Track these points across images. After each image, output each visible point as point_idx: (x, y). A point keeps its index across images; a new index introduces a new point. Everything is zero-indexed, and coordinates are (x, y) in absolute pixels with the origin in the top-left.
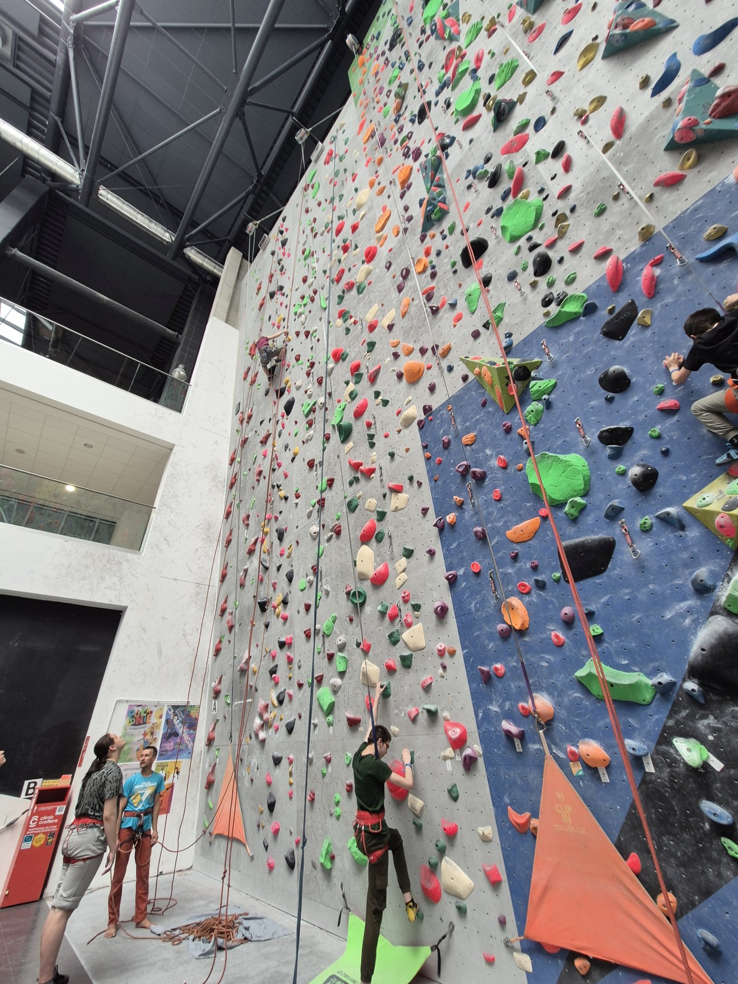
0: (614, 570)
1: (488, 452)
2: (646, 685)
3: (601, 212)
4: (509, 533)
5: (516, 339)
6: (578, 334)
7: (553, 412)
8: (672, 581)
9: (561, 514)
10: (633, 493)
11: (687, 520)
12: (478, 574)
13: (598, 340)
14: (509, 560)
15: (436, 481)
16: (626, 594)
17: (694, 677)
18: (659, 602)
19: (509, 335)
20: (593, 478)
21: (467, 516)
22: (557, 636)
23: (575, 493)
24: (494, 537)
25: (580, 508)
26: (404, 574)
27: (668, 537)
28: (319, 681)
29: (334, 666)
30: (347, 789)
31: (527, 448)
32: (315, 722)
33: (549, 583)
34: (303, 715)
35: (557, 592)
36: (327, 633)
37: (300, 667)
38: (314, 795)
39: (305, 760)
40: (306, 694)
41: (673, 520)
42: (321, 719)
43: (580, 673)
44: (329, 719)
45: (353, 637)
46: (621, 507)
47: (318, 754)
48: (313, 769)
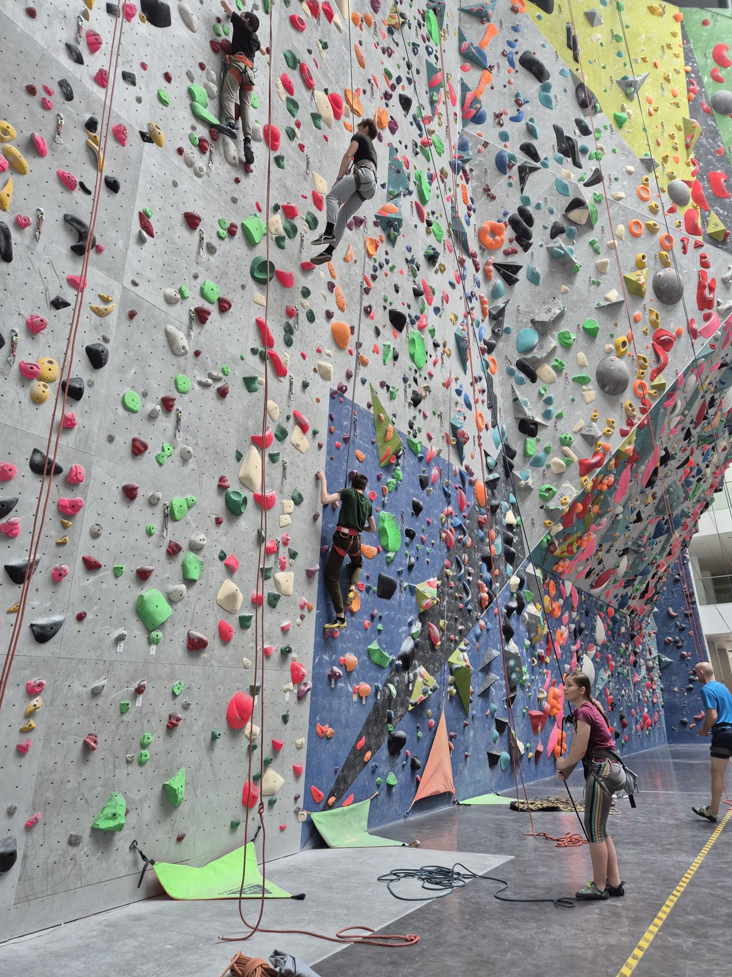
0: (393, 600)
3: (434, 413)
6: (414, 464)
7: (396, 494)
8: (405, 616)
13: (417, 479)
15: (331, 459)
19: (395, 416)
23: (394, 550)
25: (392, 559)
26: (289, 516)
28: (143, 576)
29: (177, 566)
30: (167, 726)
31: (383, 502)
32: (121, 633)
33: (371, 591)
34: (90, 616)
35: (373, 598)
36: (177, 515)
37: (95, 535)
38: (95, 742)
39: (80, 688)
40: (104, 586)
41: (412, 590)
42: (136, 631)
43: (370, 647)
44: (154, 634)
45: (216, 544)
46: (402, 571)
47: (118, 681)
48: (99, 702)
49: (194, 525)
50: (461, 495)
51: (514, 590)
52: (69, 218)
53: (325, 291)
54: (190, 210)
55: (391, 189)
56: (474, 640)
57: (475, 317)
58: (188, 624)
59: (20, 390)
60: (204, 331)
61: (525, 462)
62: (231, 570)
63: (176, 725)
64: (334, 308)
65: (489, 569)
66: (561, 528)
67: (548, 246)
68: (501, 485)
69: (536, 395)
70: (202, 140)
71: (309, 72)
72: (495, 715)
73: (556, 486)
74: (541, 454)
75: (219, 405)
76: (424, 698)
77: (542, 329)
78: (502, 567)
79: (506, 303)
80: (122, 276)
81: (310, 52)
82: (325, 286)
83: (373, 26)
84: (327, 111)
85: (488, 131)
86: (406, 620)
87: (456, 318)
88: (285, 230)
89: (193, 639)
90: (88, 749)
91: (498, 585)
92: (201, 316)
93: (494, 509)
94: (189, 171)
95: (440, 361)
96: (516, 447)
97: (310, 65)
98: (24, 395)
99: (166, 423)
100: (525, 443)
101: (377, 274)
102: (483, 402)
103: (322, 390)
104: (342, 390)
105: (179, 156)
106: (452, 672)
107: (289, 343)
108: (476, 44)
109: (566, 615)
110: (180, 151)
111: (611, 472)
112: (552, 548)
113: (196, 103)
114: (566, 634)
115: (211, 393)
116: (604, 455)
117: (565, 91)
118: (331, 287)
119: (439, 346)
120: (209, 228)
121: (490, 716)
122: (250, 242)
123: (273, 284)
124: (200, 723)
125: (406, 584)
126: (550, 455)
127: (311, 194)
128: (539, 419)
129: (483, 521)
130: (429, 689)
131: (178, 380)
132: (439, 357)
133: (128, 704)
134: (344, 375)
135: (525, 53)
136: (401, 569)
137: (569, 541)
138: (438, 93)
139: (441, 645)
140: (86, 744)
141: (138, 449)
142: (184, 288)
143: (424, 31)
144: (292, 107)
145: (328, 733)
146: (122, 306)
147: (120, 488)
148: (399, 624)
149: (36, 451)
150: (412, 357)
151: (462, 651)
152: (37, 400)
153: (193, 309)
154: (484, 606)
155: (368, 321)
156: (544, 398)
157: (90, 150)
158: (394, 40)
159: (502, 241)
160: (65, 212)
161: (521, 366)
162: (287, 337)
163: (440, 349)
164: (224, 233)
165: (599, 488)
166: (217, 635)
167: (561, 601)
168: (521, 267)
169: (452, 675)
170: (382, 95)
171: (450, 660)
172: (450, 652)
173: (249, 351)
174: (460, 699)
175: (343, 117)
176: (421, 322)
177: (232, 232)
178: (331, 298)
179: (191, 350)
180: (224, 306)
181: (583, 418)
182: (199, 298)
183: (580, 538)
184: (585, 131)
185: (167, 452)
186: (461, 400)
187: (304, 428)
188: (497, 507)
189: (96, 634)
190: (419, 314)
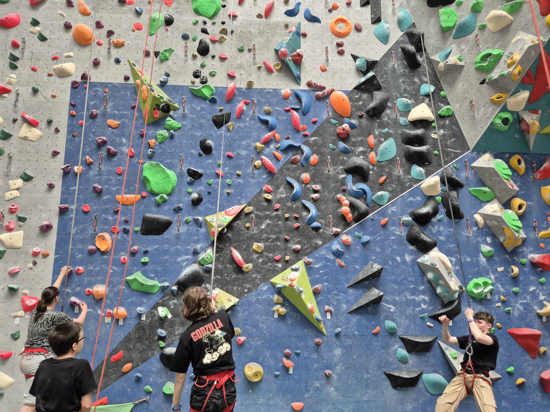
0: (166, 235)
1: (124, 140)
2: (158, 286)
3: (241, 50)
4: (118, 197)
5: (171, 82)
6: (202, 109)
7: (172, 142)
8: (186, 246)
9: (153, 199)
10: (189, 204)
11: (203, 224)
12: (86, 213)
13: (209, 120)
14: (111, 211)
15: (73, 136)
16: (166, 247)
17: (177, 285)
18: (178, 254)
19: (168, 75)
20: (176, 189)
21: (91, 173)
22: (124, 259)
23: (165, 192)
24: (107, 195)
25: (164, 200)
26: (17, 191)
27: (193, 228)
33: (130, 232)
35: (134, 237)
41: (199, 222)
43: (128, 278)
46: (181, 208)
50: (293, 116)
51: (434, 193)
56: (330, 257)
61: (445, 39)
65: (363, 179)
66: (527, 95)
72: (398, 333)
73: (501, 46)
74: (467, 18)
78: (397, 172)
86: (189, 249)
93: (375, 112)
96: (424, 27)
100: (439, 17)
102: (349, 4)
121: (386, 334)
125: (187, 218)
126: (482, 12)
129: (344, 132)
136: (179, 206)
154: (349, 220)
169: (278, 294)
171: (273, 280)
172: (274, 273)
186: (296, 19)
188: (379, 109)
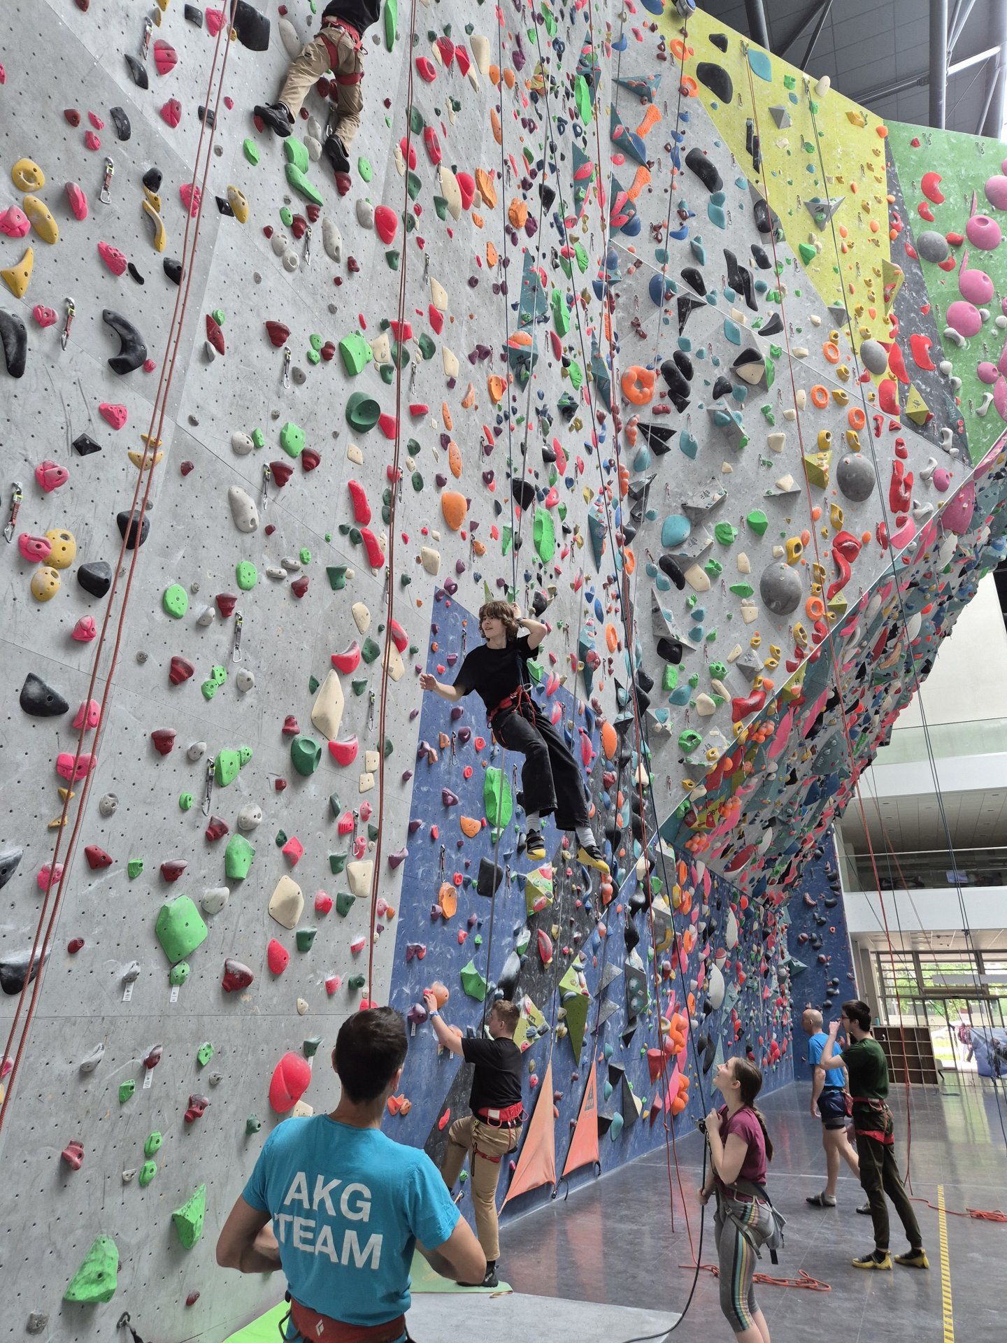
0: (496, 899)
3: (559, 626)
4: (463, 818)
8: (510, 921)
9: (489, 832)
10: (515, 850)
14: (455, 844)
21: (443, 767)
25: (499, 838)
26: (372, 775)
27: (516, 892)
28: (170, 875)
29: (218, 857)
30: (186, 1117)
31: (492, 753)
32: (133, 970)
33: (470, 887)
34: (88, 945)
35: (471, 896)
36: (226, 778)
37: (106, 813)
38: (80, 1156)
39: (64, 1068)
40: (113, 893)
41: (521, 883)
42: (151, 965)
43: (465, 970)
44: (178, 969)
45: (274, 820)
46: (510, 855)
47: (120, 1049)
48: (90, 1087)
49: (246, 793)
50: (586, 742)
51: (640, 878)
52: (111, 316)
53: (437, 448)
54: (274, 319)
55: (524, 312)
56: (591, 952)
57: (613, 495)
58: (226, 949)
59: (16, 579)
60: (280, 497)
61: (662, 696)
62: (290, 861)
63: (199, 1115)
64: (447, 474)
65: (614, 850)
66: (704, 791)
67: (710, 408)
68: (632, 728)
69: (682, 606)
70: (297, 219)
71: (436, 140)
72: (609, 1060)
73: (701, 733)
74: (685, 688)
75: (293, 608)
76: (529, 1044)
77: (696, 517)
78: (629, 845)
79: (652, 478)
80: (177, 409)
81: (438, 112)
82: (437, 439)
83: (513, 88)
84: (454, 195)
85: (641, 246)
86: (511, 927)
87: (592, 494)
88: (393, 356)
89: (233, 975)
90: (67, 1166)
91: (623, 871)
92: (278, 475)
93: (623, 762)
94: (276, 261)
95: (569, 554)
96: (654, 675)
97: (438, 131)
98: (21, 588)
99: (220, 634)
100: (665, 671)
101: (501, 426)
102: (616, 611)
103: (424, 587)
104: (450, 589)
105: (265, 238)
106: (563, 1002)
107: (388, 519)
108: (633, 131)
109: (697, 909)
110: (268, 232)
111: (770, 718)
112: (689, 819)
113: (293, 165)
114: (695, 937)
115: (284, 589)
116: (765, 694)
117: (741, 207)
118: (445, 441)
119: (570, 532)
120: (298, 346)
121: (603, 1062)
122: (349, 370)
123: (374, 434)
124: (232, 1108)
125: (513, 874)
126: (696, 690)
127: (427, 309)
128: (684, 640)
129: (611, 780)
130: (536, 1030)
131: (242, 570)
132: (569, 547)
133: (132, 1087)
134: (453, 568)
135: (694, 151)
136: (508, 852)
137: (711, 808)
138: (586, 188)
139: (552, 963)
140: (65, 1160)
141: (178, 674)
142: (259, 433)
143: (572, 104)
144: (412, 186)
145: (403, 1107)
146: (173, 454)
147: (149, 735)
148: (503, 934)
149: (31, 678)
150: (537, 545)
151: (578, 970)
152: (40, 596)
153: (268, 464)
154: (605, 902)
155: (487, 493)
156: (693, 611)
157: (147, 217)
158: (537, 110)
159: (651, 395)
160: (105, 308)
161: (666, 565)
162: (386, 512)
163: (570, 537)
164: (316, 355)
165: (754, 738)
166: (265, 964)
167: (692, 890)
168: (674, 432)
169: (562, 1006)
170: (519, 183)
171: (562, 984)
172: (561, 972)
173: (337, 528)
174: (570, 1041)
175: (472, 206)
176: (550, 497)
177: (326, 355)
178: (444, 457)
179: (261, 526)
180: (309, 461)
181: (740, 643)
182: (277, 448)
183: (723, 805)
184: (763, 263)
185: (219, 680)
186: (591, 607)
187: (400, 645)
188: (628, 759)
189: (94, 974)
190: (548, 487)
